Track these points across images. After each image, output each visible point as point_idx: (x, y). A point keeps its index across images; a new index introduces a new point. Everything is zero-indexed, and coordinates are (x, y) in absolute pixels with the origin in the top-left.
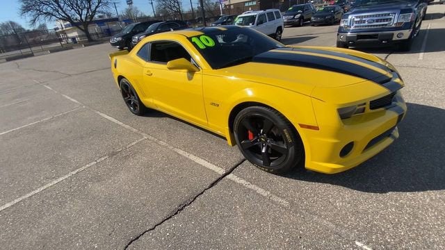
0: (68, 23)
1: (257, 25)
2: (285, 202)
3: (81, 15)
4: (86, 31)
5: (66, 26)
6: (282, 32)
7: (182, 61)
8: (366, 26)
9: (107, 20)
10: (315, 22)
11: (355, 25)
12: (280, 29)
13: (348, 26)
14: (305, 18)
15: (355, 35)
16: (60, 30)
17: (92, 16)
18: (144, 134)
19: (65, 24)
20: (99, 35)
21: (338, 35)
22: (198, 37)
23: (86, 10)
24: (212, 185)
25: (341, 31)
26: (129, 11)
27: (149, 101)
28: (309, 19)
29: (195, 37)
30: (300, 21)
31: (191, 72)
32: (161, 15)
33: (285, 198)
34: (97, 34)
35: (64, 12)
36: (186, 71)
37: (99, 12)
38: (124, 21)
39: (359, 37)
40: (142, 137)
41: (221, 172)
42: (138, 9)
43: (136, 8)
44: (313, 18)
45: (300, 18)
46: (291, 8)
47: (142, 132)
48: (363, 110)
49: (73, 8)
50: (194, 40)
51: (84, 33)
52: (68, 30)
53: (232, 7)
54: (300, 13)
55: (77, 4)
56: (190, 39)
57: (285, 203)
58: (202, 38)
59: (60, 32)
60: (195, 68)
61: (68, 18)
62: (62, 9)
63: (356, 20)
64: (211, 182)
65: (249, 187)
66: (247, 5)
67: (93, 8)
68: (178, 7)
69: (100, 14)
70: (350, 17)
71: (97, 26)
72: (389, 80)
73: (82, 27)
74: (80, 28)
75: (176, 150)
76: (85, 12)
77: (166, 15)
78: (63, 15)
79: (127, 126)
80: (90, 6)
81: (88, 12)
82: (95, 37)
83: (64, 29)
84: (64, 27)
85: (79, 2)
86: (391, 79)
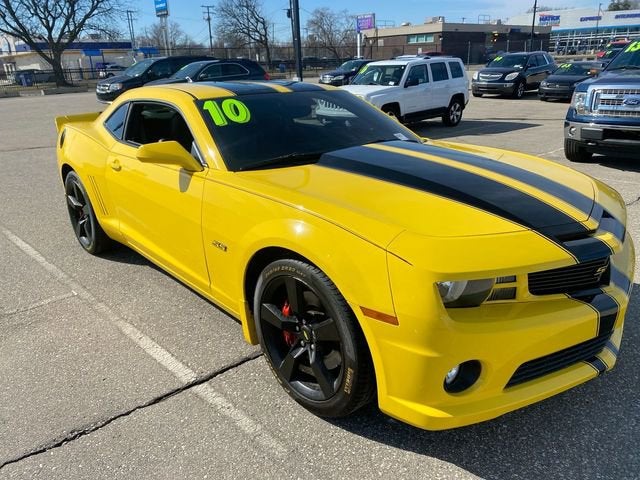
0: (22, 42)
1: (406, 86)
2: (280, 448)
3: (50, 30)
4: (56, 63)
5: (18, 49)
6: (463, 106)
7: (172, 147)
8: (623, 112)
9: (105, 45)
10: (548, 93)
11: (600, 107)
12: (459, 100)
13: (586, 109)
14: (528, 81)
15: (599, 128)
16: (5, 55)
17: (74, 35)
18: (74, 286)
19: (17, 43)
20: (86, 75)
21: (567, 124)
22: (219, 101)
23: (64, 20)
24: (158, 400)
25: (571, 117)
26: (160, 31)
27: (115, 224)
28: (537, 85)
29: (212, 100)
30: (516, 87)
31: (188, 171)
32: (225, 45)
33: (285, 440)
34: (81, 71)
35: (16, 20)
36: (179, 168)
37: (91, 27)
38: (142, 49)
39: (607, 133)
40: (69, 289)
41: (188, 376)
42: (181, 28)
43: (176, 25)
44: (543, 83)
45: (517, 81)
46: (498, 59)
47: (75, 281)
48: (512, 294)
49: (37, 14)
50: (208, 106)
51: (50, 67)
52: (20, 56)
53: (381, 42)
54: (518, 70)
55: (46, 7)
56: (199, 103)
57: (280, 450)
58: (226, 104)
59: (5, 58)
60: (195, 165)
61: (21, 33)
62: (13, 14)
63: (603, 96)
64: (157, 395)
65: (227, 412)
66: (413, 41)
67: (79, 16)
68: (263, 32)
69: (92, 32)
70: (590, 89)
71: (84, 55)
72: (588, 233)
73: (48, 53)
74: (44, 56)
75: (121, 324)
76: (60, 23)
77: (239, 46)
78: (14, 24)
79: (51, 267)
80: (73, 12)
81: (67, 23)
82: (74, 78)
83: (14, 54)
84: (13, 49)
85: (51, 3)
86: (594, 231)
